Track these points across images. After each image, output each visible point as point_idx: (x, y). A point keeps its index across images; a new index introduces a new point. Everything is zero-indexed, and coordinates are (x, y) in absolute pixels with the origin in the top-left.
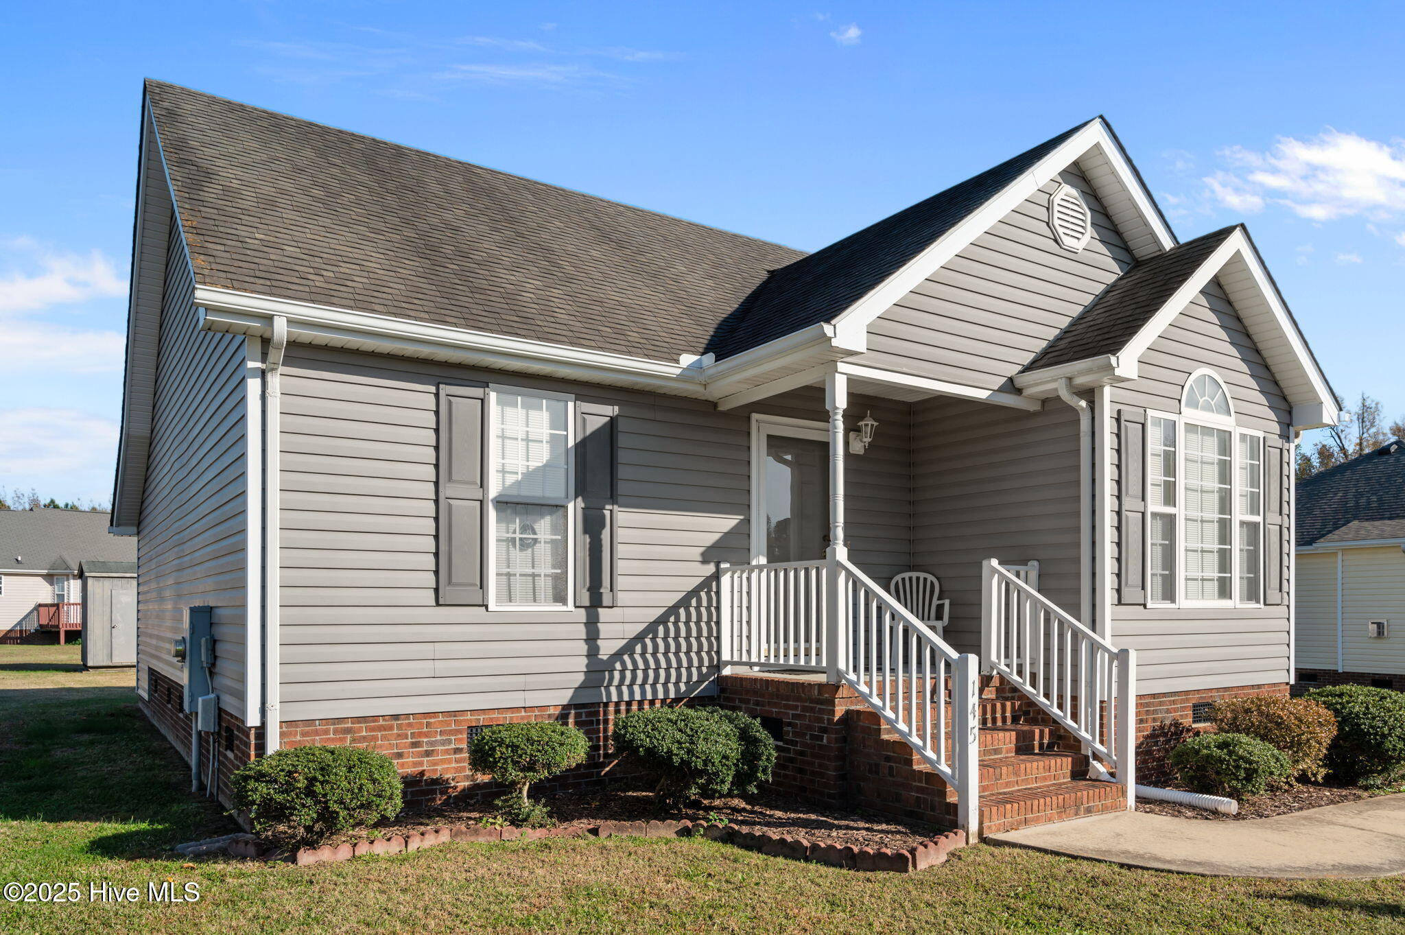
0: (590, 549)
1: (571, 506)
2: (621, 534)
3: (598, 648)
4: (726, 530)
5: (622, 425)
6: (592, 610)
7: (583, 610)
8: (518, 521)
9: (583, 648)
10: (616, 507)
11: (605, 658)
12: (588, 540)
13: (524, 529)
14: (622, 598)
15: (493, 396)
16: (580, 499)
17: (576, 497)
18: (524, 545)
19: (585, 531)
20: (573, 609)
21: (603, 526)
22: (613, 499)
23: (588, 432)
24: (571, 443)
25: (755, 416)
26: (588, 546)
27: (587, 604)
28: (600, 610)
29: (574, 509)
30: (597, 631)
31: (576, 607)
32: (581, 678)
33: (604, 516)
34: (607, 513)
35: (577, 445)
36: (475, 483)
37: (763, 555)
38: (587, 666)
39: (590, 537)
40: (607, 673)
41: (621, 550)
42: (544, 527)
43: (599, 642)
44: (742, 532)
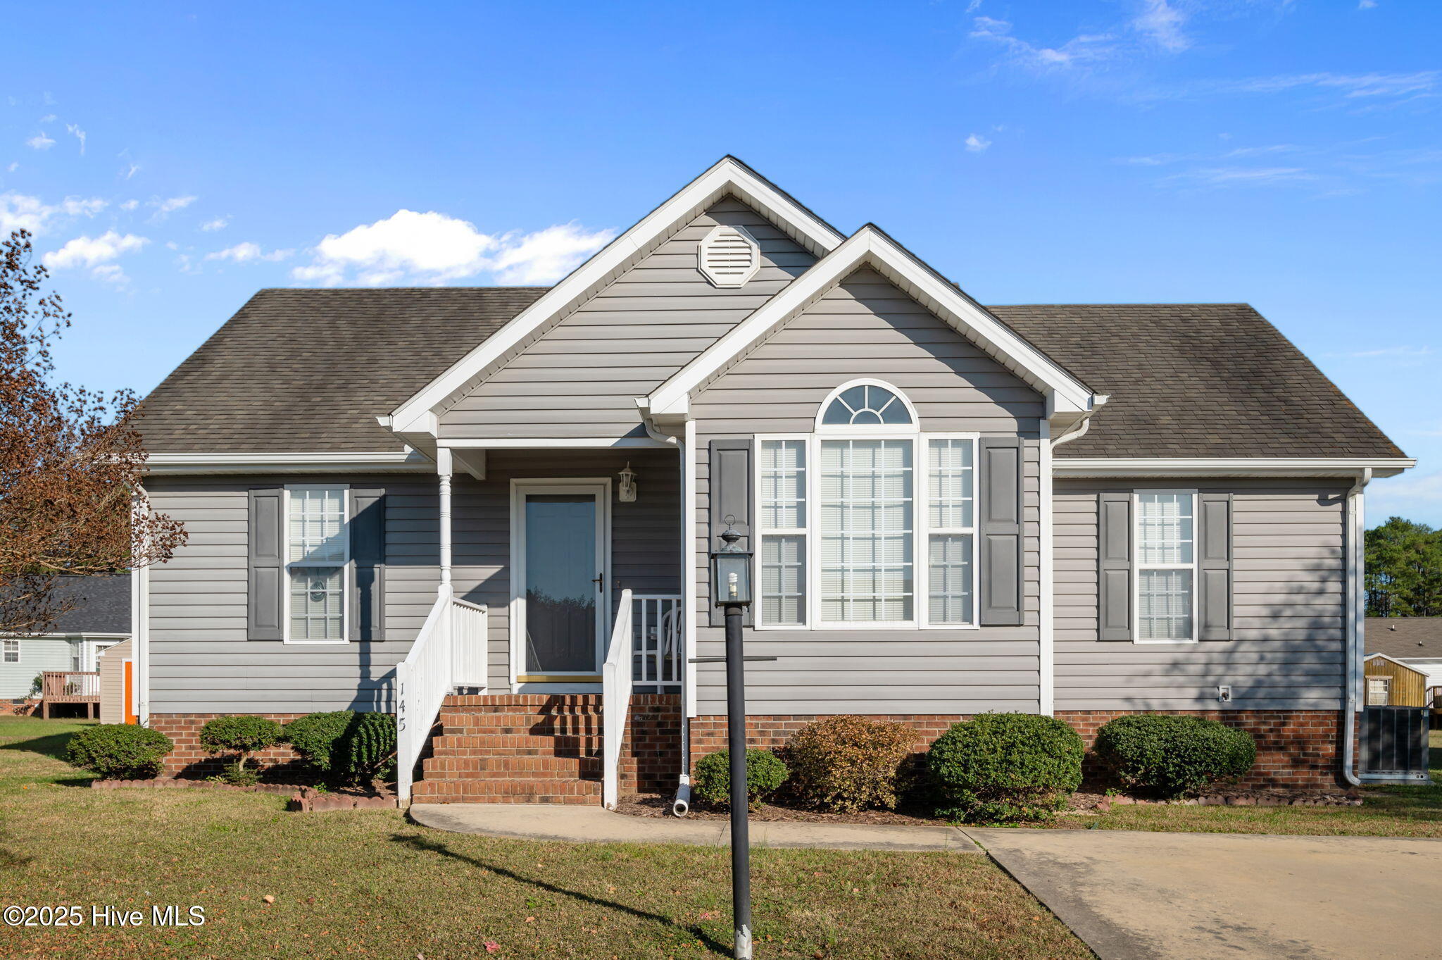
0: (361, 599)
1: (346, 568)
2: (389, 586)
3: (369, 672)
4: (486, 577)
5: (389, 502)
6: (365, 644)
7: (358, 644)
8: (309, 580)
9: (357, 671)
10: (383, 566)
11: (375, 679)
12: (360, 592)
13: (316, 585)
14: (389, 634)
15: (287, 493)
16: (353, 561)
17: (350, 559)
18: (317, 597)
19: (358, 585)
20: (349, 643)
21: (372, 579)
22: (383, 559)
23: (360, 511)
24: (347, 520)
25: (513, 481)
26: (359, 596)
27: (359, 639)
28: (372, 644)
29: (348, 568)
30: (369, 660)
31: (351, 641)
32: (354, 694)
33: (373, 573)
34: (376, 571)
35: (351, 521)
36: (273, 555)
37: (521, 597)
38: (359, 685)
39: (361, 589)
40: (376, 691)
41: (388, 598)
42: (331, 585)
43: (371, 668)
44: (502, 578)
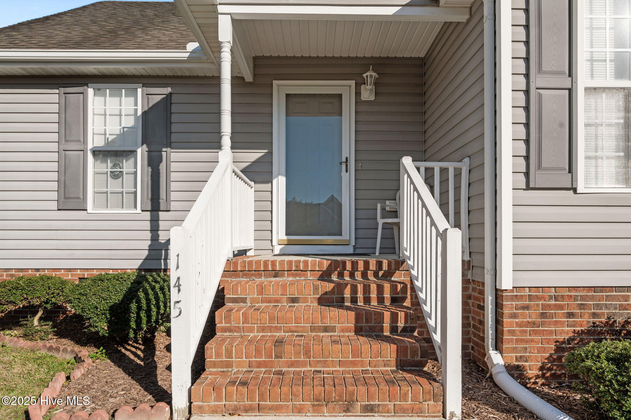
0: (152, 176)
1: (139, 151)
2: (174, 166)
3: (158, 236)
4: (253, 160)
5: (174, 99)
6: (155, 213)
7: (149, 213)
8: (109, 161)
9: (148, 235)
10: (169, 149)
11: (163, 242)
12: (150, 170)
13: (114, 166)
14: (174, 205)
15: (90, 91)
16: (145, 146)
17: (142, 145)
18: (116, 176)
19: (149, 165)
20: (140, 212)
21: (161, 161)
22: (169, 145)
23: (150, 105)
24: (139, 113)
25: (275, 82)
26: (150, 174)
27: (150, 209)
28: (160, 213)
29: (141, 152)
30: (158, 226)
31: (142, 211)
32: (146, 253)
33: (161, 156)
34: (164, 154)
35: (143, 113)
36: (79, 141)
37: (282, 175)
38: (150, 246)
39: (152, 168)
40: (163, 251)
41: (174, 176)
42: (127, 166)
43: (160, 232)
44: (267, 160)
